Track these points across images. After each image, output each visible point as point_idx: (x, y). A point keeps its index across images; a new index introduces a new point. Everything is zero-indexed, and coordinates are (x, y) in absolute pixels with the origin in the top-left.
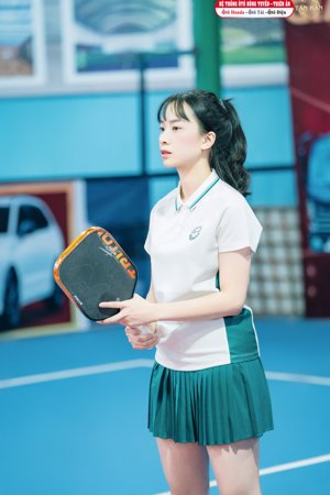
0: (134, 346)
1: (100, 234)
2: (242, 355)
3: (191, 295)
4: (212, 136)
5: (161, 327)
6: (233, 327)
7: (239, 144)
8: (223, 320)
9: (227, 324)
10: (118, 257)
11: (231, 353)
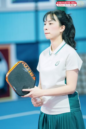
0: (34, 106)
1: (23, 63)
2: (75, 109)
3: (56, 86)
4: (64, 27)
5: (44, 98)
6: (71, 98)
7: (72, 31)
8: (67, 96)
9: (69, 97)
10: (29, 72)
11: (70, 108)
